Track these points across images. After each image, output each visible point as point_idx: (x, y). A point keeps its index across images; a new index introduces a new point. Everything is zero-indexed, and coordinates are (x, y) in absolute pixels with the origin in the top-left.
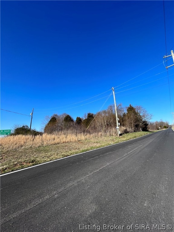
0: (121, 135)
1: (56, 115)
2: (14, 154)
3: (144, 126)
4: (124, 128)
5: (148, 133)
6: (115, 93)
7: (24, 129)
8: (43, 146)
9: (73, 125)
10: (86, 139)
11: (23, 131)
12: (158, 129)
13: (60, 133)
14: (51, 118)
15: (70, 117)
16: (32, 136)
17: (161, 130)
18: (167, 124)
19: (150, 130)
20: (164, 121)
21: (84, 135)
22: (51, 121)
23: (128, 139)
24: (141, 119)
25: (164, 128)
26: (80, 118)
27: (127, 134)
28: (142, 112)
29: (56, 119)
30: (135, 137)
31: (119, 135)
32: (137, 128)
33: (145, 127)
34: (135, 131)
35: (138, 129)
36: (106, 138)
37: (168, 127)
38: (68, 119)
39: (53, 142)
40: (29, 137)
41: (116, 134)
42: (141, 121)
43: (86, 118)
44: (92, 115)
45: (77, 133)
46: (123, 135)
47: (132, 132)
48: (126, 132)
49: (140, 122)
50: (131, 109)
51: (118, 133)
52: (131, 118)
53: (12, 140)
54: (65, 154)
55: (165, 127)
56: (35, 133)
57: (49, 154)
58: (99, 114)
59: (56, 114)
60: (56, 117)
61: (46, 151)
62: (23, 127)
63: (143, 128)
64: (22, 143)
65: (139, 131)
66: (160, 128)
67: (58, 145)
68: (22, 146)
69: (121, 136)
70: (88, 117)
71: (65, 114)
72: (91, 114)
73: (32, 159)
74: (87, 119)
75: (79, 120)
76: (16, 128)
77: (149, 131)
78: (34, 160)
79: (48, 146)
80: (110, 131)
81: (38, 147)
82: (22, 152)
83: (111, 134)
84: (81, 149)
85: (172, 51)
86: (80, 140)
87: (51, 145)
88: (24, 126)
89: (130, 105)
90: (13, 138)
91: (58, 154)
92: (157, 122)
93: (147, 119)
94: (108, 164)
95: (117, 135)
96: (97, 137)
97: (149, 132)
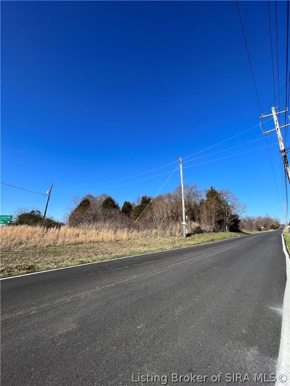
0: (188, 235)
1: (91, 196)
2: (5, 255)
3: (233, 223)
4: (195, 225)
5: (238, 235)
6: (183, 167)
7: (33, 216)
8: (55, 246)
9: (116, 214)
10: (129, 239)
11: (30, 219)
12: (260, 230)
13: (91, 226)
14: (82, 200)
15: (112, 200)
16: (42, 228)
17: (266, 231)
18: (277, 223)
19: (244, 230)
20: (272, 217)
21: (128, 232)
22: (81, 205)
23: (199, 243)
24: (227, 212)
25: (271, 229)
26: (129, 203)
27: (200, 235)
28: (230, 199)
29: (89, 203)
30: (212, 240)
31: (185, 236)
32: (220, 225)
33: (235, 225)
34: (214, 231)
35: (221, 227)
36: (162, 240)
37: (278, 228)
38: (109, 203)
39: (73, 240)
40: (39, 229)
41: (180, 234)
42: (228, 214)
43: (140, 204)
44: (149, 199)
45: (117, 228)
46: (193, 236)
47: (209, 232)
48: (199, 231)
49: (226, 216)
50: (212, 194)
51: (184, 232)
52: (211, 209)
53: (8, 233)
54: (85, 260)
55: (273, 227)
56: (50, 224)
57: (60, 258)
58: (160, 198)
59: (91, 194)
60: (90, 199)
61: (56, 253)
62: (31, 213)
63: (230, 226)
64: (24, 238)
65: (223, 231)
66: (262, 228)
67: (80, 246)
68: (21, 243)
69: (188, 238)
70: (142, 202)
71: (105, 195)
72: (147, 199)
73: (30, 264)
74: (140, 206)
75: (128, 207)
76: (20, 214)
77: (241, 232)
78: (32, 266)
79: (63, 245)
80: (172, 229)
81: (47, 247)
82: (17, 253)
83: (173, 233)
84: (114, 255)
85: (273, 108)
86: (119, 240)
87: (69, 244)
88: (33, 212)
89: (212, 188)
90: (12, 229)
91: (74, 259)
92: (260, 217)
93: (238, 211)
94: (135, 277)
95: (182, 235)
96: (148, 237)
97: (240, 234)
